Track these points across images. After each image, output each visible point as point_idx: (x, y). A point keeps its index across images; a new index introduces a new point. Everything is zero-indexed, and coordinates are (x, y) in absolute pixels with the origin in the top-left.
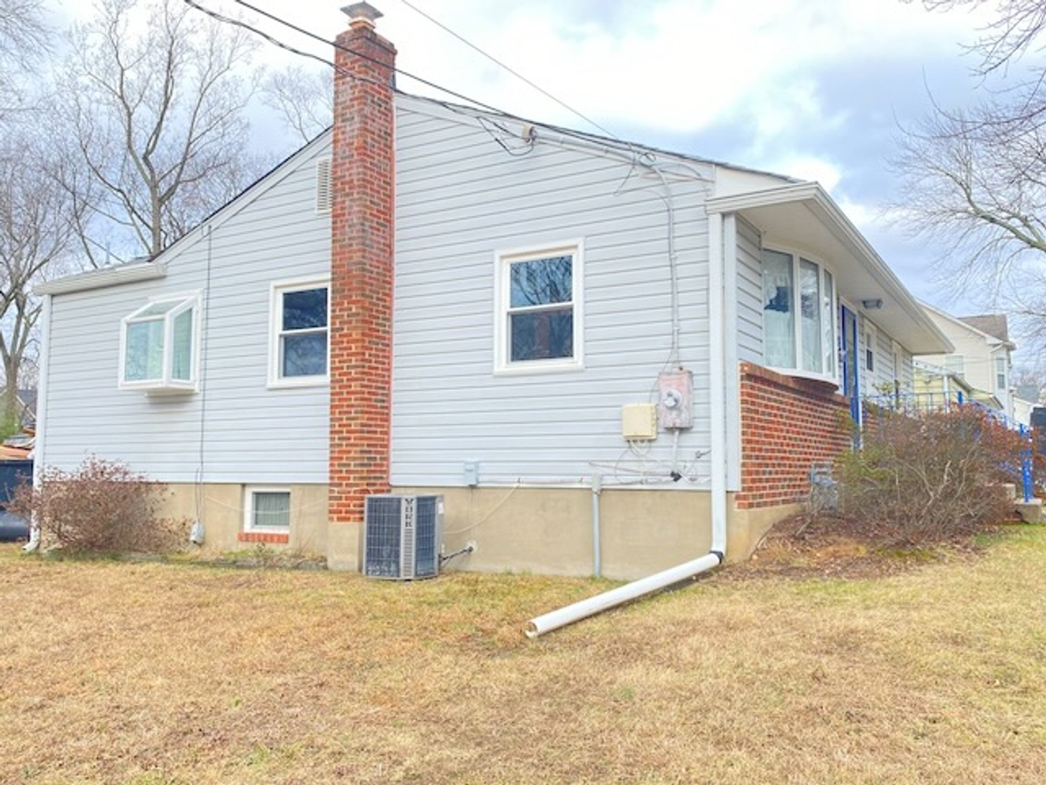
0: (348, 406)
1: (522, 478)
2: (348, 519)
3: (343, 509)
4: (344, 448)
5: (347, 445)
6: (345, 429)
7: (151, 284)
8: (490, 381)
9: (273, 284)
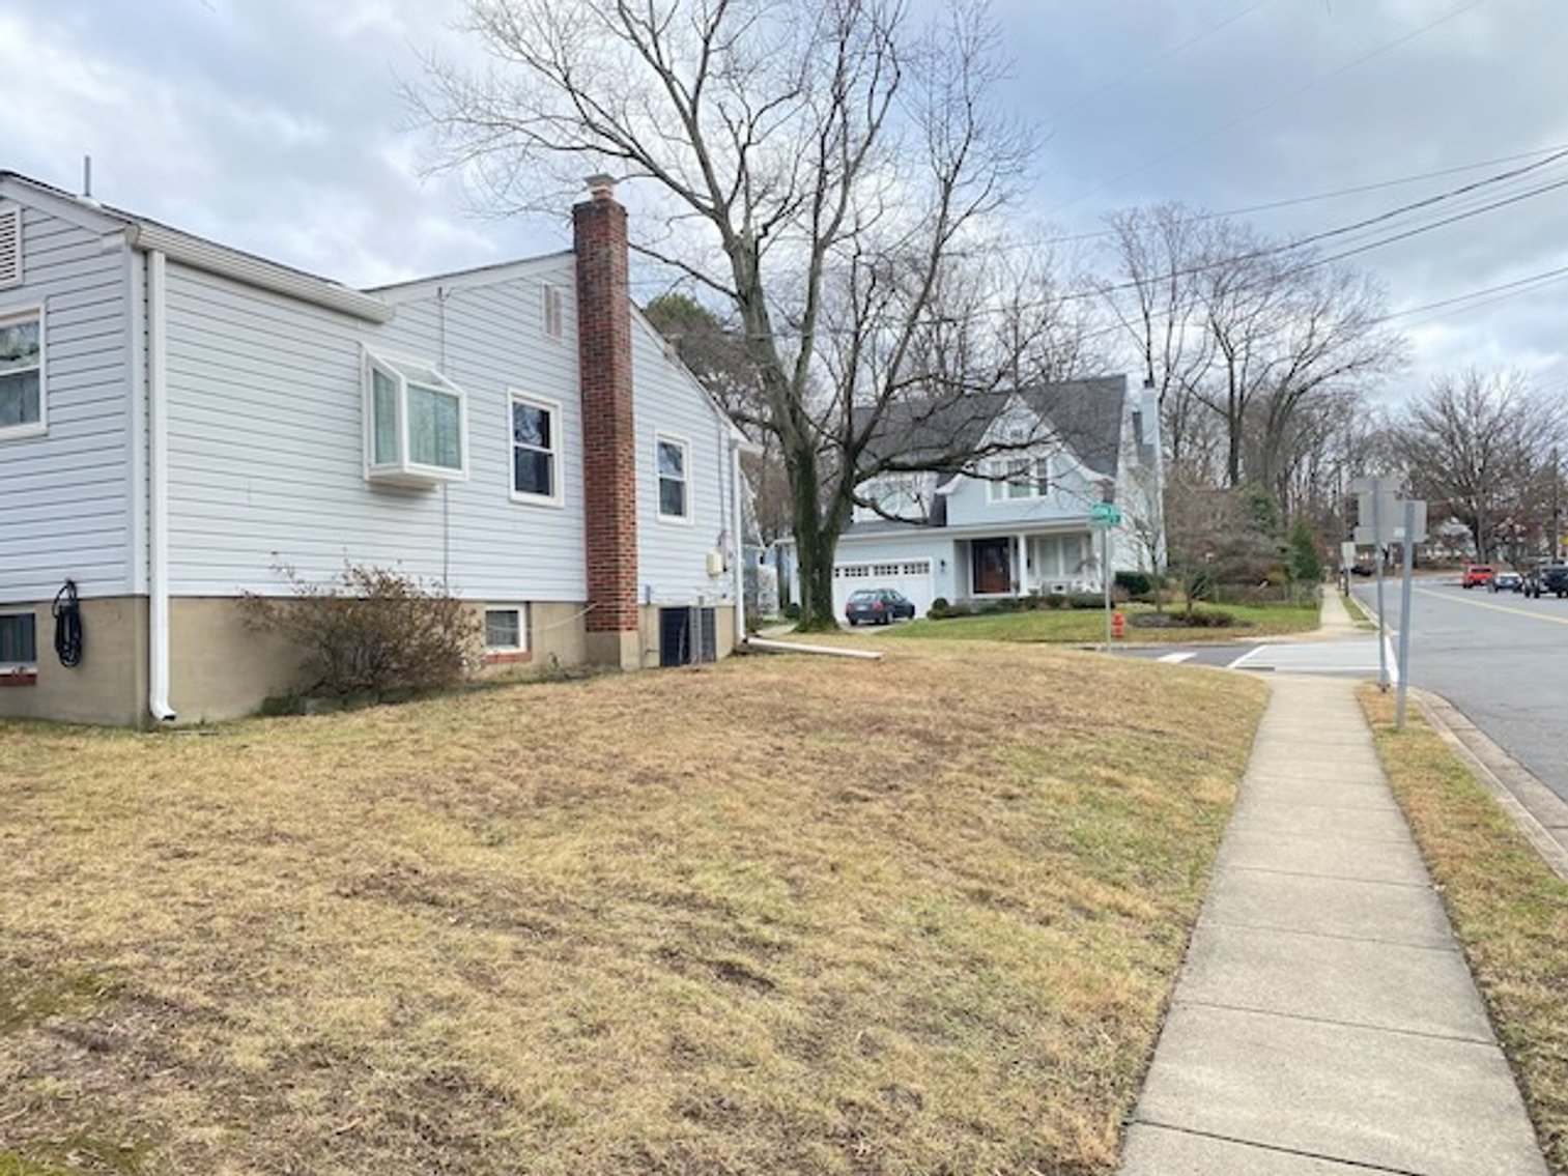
3: (629, 621)
7: (361, 325)
8: (654, 525)
9: (511, 390)
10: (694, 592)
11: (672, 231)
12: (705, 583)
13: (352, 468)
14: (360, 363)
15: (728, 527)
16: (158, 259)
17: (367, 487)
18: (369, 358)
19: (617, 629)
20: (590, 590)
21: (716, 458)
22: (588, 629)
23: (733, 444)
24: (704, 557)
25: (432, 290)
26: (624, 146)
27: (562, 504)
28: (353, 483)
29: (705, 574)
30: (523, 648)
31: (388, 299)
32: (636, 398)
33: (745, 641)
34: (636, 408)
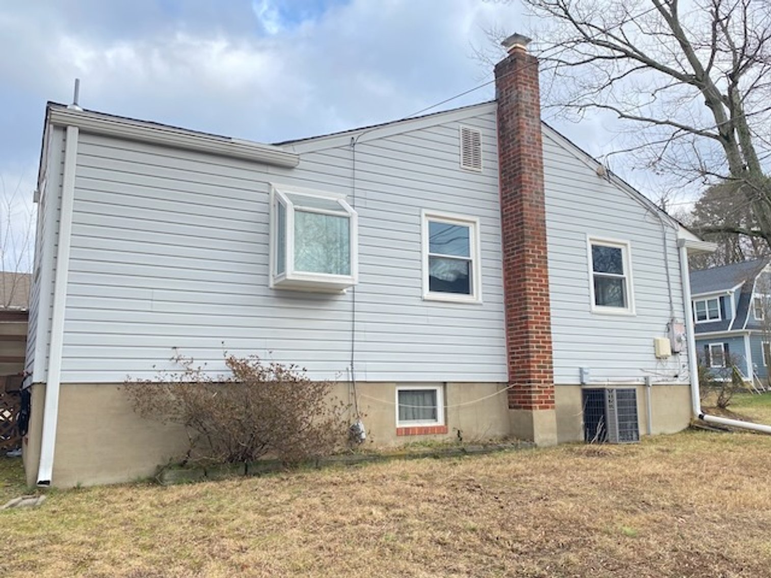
0: (542, 323)
1: (610, 378)
2: (548, 407)
3: (543, 400)
4: (541, 354)
5: (543, 352)
6: (541, 340)
7: (271, 170)
8: (588, 316)
9: (424, 211)
10: (639, 373)
11: (656, 98)
12: (653, 364)
13: (260, 279)
14: (269, 198)
15: (678, 314)
16: (73, 133)
17: (272, 293)
18: (276, 194)
19: (531, 408)
20: (511, 373)
21: (662, 256)
22: (510, 407)
23: (680, 244)
24: (651, 342)
25: (346, 140)
26: (620, 50)
27: (480, 300)
28: (261, 291)
29: (652, 357)
30: (440, 422)
31: (298, 149)
32: (547, 208)
33: (701, 417)
34: (548, 216)
